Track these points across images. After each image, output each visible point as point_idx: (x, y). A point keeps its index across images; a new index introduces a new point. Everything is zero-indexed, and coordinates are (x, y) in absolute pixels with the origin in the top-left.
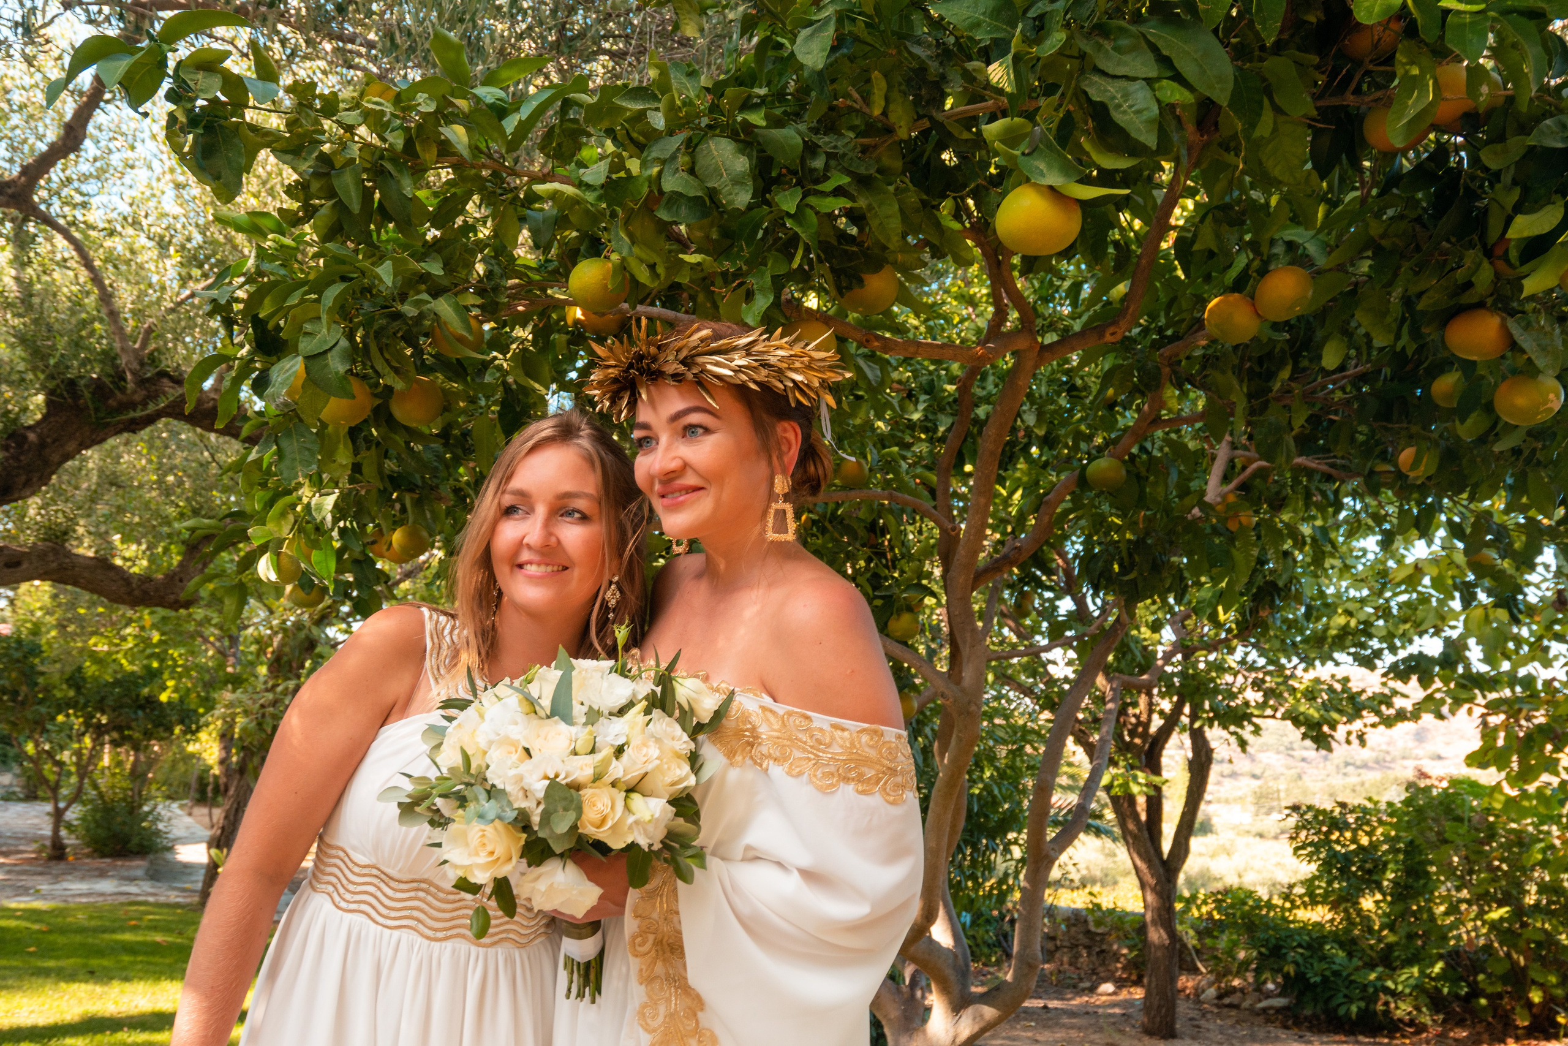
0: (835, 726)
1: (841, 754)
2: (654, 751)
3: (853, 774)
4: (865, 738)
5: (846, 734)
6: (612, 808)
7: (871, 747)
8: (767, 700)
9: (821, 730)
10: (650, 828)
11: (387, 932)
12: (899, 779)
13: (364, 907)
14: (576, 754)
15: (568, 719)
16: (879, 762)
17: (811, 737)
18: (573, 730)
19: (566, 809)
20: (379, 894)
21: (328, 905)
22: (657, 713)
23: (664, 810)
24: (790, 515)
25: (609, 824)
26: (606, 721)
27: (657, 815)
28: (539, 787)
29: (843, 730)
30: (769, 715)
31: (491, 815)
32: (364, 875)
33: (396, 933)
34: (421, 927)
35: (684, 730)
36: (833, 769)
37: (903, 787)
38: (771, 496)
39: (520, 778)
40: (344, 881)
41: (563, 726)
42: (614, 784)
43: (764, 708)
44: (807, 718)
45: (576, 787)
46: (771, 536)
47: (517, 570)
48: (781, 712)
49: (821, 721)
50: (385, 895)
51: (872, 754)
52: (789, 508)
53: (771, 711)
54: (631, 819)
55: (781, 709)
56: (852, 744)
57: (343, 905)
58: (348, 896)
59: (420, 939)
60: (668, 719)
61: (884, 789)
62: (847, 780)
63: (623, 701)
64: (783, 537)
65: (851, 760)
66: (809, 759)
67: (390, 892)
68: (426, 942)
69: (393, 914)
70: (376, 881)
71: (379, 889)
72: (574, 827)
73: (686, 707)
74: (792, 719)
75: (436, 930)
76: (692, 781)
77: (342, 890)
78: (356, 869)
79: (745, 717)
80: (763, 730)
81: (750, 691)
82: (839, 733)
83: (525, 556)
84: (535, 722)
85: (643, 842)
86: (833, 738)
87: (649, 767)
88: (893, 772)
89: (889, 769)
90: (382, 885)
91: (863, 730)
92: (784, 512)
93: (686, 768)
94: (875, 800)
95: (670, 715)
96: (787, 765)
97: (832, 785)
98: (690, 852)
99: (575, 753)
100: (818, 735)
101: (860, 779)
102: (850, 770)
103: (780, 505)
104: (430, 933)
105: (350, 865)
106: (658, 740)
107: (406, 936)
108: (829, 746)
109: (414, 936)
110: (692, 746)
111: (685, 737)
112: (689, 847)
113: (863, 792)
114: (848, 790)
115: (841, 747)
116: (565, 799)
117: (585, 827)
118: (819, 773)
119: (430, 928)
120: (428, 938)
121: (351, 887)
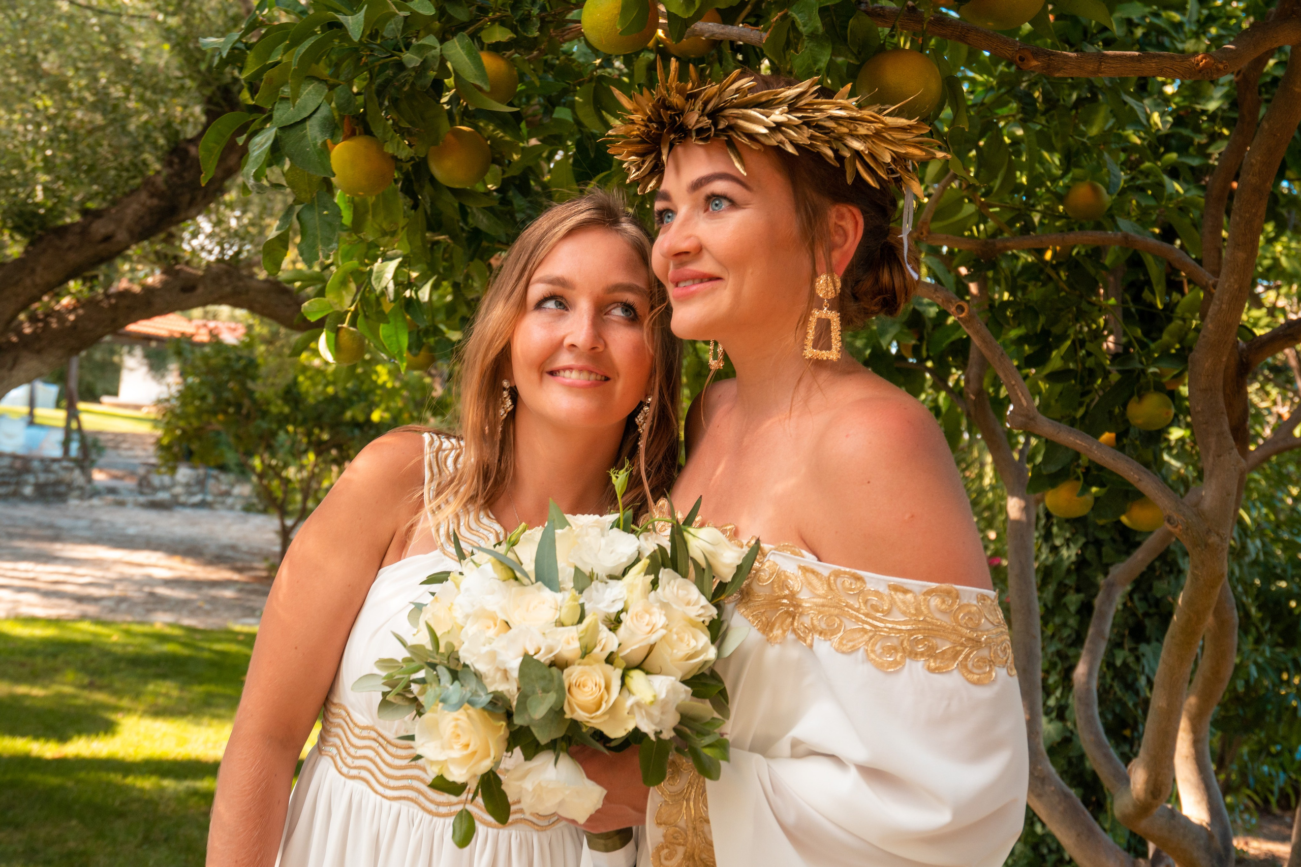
0: (896, 588)
1: (905, 623)
2: (659, 619)
3: (920, 648)
4: (935, 602)
5: (909, 596)
6: (607, 688)
7: (943, 612)
8: (809, 559)
9: (877, 593)
10: (656, 712)
11: (386, 803)
12: (985, 653)
13: (364, 774)
14: (563, 625)
15: (552, 583)
16: (955, 631)
17: (866, 602)
18: (559, 596)
19: (546, 691)
20: (378, 760)
21: (333, 771)
22: (665, 574)
23: (673, 691)
24: (836, 326)
25: (604, 707)
26: (600, 585)
27: (663, 696)
28: (514, 664)
29: (906, 591)
30: (810, 576)
31: (454, 699)
32: (364, 738)
33: (396, 805)
34: (421, 799)
35: (703, 592)
36: (895, 642)
37: (992, 663)
38: (814, 301)
39: (493, 655)
40: (347, 744)
41: (547, 593)
42: (610, 660)
43: (805, 570)
44: (859, 578)
45: (559, 664)
46: (810, 352)
47: (547, 377)
48: (826, 573)
49: (876, 582)
50: (384, 761)
51: (945, 620)
52: (834, 317)
53: (813, 572)
54: (630, 702)
55: (825, 569)
56: (918, 611)
57: (345, 770)
58: (349, 761)
59: (421, 813)
60: (680, 580)
61: (963, 666)
62: (913, 655)
63: (624, 561)
64: (824, 355)
65: (918, 630)
66: (865, 631)
67: (388, 759)
68: (428, 817)
69: (393, 783)
70: (375, 745)
71: (377, 753)
72: (557, 712)
73: (703, 564)
74: (839, 581)
75: (439, 804)
76: (711, 653)
77: (344, 754)
78: (357, 731)
79: (781, 580)
80: (804, 596)
81: (785, 548)
82: (900, 596)
83: (565, 359)
84: (514, 587)
85: (647, 728)
86: (893, 603)
87: (653, 638)
88: (976, 643)
89: (969, 639)
90: (381, 750)
91: (930, 592)
92: (828, 323)
93: (704, 639)
94: (953, 680)
95: (685, 575)
96: (836, 638)
97: (896, 663)
98: (707, 740)
99: (560, 624)
100: (874, 600)
101: (931, 653)
102: (917, 642)
103: (826, 313)
104: (432, 807)
105: (351, 725)
106: (665, 606)
107: (406, 807)
108: (888, 613)
109: (415, 809)
110: (714, 611)
111: (704, 601)
112: (707, 734)
113: (932, 671)
114: (917, 668)
115: (904, 613)
116: (543, 678)
117: (572, 711)
118: (878, 648)
119: (432, 801)
120: (430, 812)
121: (352, 751)
